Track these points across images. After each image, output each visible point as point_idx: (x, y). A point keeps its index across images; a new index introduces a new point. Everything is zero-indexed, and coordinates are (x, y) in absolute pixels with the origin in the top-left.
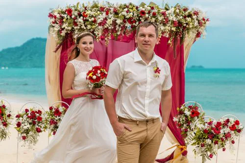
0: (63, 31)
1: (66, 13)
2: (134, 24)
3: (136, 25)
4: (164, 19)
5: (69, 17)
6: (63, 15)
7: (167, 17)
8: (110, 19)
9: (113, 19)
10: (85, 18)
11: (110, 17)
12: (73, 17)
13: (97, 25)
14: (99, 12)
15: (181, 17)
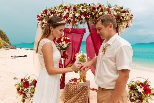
0: (43, 24)
1: (44, 13)
2: (87, 17)
3: (89, 17)
4: (109, 13)
5: (46, 15)
6: (42, 15)
7: (111, 12)
8: (71, 13)
9: (73, 13)
10: (54, 14)
11: (71, 12)
12: (48, 14)
13: (62, 18)
14: (63, 10)
15: (120, 12)
